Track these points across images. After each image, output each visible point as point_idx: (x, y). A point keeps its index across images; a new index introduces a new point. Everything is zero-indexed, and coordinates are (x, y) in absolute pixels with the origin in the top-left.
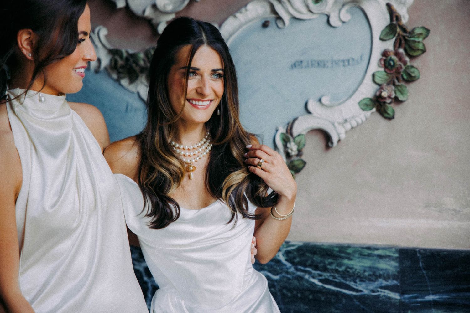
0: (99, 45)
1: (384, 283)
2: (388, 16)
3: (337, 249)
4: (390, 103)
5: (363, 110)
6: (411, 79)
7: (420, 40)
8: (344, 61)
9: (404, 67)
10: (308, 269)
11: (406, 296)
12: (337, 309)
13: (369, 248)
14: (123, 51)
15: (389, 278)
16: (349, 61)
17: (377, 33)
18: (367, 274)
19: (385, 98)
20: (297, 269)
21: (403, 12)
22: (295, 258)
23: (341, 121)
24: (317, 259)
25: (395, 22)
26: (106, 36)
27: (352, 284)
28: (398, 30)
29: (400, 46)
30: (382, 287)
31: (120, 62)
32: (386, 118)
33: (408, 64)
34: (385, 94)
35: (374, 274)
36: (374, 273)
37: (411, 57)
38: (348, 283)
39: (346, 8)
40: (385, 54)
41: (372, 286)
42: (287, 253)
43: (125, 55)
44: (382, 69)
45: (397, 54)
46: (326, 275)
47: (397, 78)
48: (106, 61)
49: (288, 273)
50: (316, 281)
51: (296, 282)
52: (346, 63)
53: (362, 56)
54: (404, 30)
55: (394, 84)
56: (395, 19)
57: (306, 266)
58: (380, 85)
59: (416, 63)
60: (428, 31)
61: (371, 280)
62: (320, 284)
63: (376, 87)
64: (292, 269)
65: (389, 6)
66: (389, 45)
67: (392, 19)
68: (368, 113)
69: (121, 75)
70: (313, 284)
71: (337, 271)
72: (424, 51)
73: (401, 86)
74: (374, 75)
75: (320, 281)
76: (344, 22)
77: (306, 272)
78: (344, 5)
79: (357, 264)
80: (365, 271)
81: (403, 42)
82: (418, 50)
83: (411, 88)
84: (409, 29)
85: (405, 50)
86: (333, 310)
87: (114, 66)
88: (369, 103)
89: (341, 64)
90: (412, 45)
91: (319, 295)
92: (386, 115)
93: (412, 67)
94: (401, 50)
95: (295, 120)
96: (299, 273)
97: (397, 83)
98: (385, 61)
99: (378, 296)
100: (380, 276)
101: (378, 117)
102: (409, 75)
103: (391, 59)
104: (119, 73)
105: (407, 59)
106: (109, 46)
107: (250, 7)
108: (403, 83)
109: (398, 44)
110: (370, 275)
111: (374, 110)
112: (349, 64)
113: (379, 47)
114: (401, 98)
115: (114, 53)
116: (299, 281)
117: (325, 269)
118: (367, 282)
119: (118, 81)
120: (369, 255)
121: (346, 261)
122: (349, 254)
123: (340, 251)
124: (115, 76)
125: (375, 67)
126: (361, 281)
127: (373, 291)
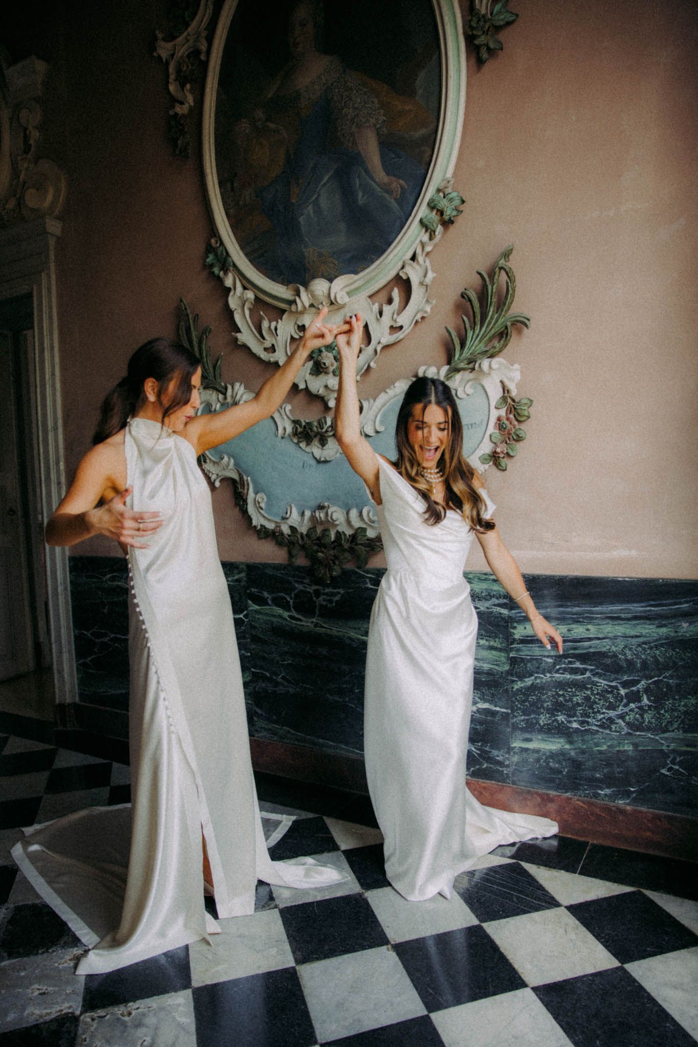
0: (285, 417)
1: (497, 602)
2: (501, 390)
4: (503, 458)
5: (483, 463)
6: (519, 439)
7: (526, 408)
9: (514, 430)
11: (513, 611)
13: (486, 574)
14: (302, 421)
15: (500, 598)
16: (472, 425)
17: (493, 404)
18: (483, 594)
19: (499, 453)
21: (512, 387)
25: (506, 394)
26: (290, 410)
28: (509, 400)
29: (511, 412)
30: (494, 605)
31: (299, 430)
32: (500, 470)
33: (517, 427)
34: (498, 450)
35: (489, 595)
36: (489, 593)
37: (519, 422)
39: (469, 384)
40: (499, 419)
41: (487, 604)
43: (304, 424)
44: (497, 431)
45: (508, 419)
47: (509, 439)
48: (289, 430)
52: (470, 427)
53: (482, 421)
54: (514, 401)
55: (506, 443)
56: (506, 392)
58: (495, 443)
59: (523, 426)
60: (531, 401)
61: (486, 600)
63: (493, 445)
65: (502, 382)
66: (503, 412)
67: (504, 391)
68: (487, 466)
69: (301, 440)
72: (529, 417)
73: (512, 445)
74: (491, 436)
76: (468, 395)
78: (467, 382)
79: (477, 587)
80: (482, 592)
81: (513, 409)
82: (524, 416)
83: (519, 446)
84: (517, 400)
85: (515, 416)
87: (295, 433)
88: (487, 457)
90: (519, 411)
92: (500, 468)
93: (520, 429)
94: (511, 416)
97: (508, 442)
98: (499, 424)
99: (491, 613)
100: (494, 596)
101: (494, 468)
102: (518, 435)
103: (503, 423)
104: (299, 438)
105: (516, 423)
106: (292, 419)
107: (397, 384)
108: (514, 442)
109: (509, 411)
110: (486, 596)
111: (491, 463)
112: (472, 427)
113: (495, 414)
114: (511, 454)
115: (296, 422)
118: (484, 601)
119: (298, 444)
120: (486, 580)
124: (296, 441)
125: (491, 429)
126: (479, 600)
127: (488, 608)
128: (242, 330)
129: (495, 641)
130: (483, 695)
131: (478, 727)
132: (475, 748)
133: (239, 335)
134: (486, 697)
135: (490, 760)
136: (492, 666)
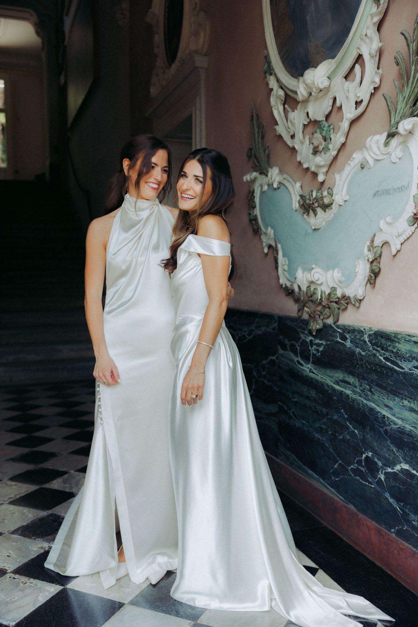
0: (297, 193)
3: (393, 335)
5: (410, 226)
8: (398, 188)
10: (379, 349)
12: (391, 381)
13: (409, 336)
16: (402, 188)
18: (407, 355)
20: (374, 349)
22: (373, 340)
23: (397, 235)
24: (383, 341)
27: (399, 362)
30: (414, 367)
36: (411, 355)
38: (397, 361)
41: (410, 365)
42: (370, 335)
46: (387, 354)
48: (297, 202)
49: (369, 351)
50: (382, 358)
51: (372, 358)
52: (400, 190)
57: (378, 347)
58: (416, 204)
61: (409, 361)
62: (384, 361)
63: (415, 206)
64: (371, 349)
68: (412, 229)
69: (304, 212)
70: (380, 360)
71: (392, 352)
74: (414, 197)
75: (384, 358)
76: (399, 159)
77: (377, 350)
79: (403, 347)
80: (406, 353)
86: (390, 381)
88: (412, 219)
89: (398, 191)
91: (383, 369)
95: (374, 235)
96: (374, 351)
99: (412, 374)
100: (414, 358)
104: (303, 210)
106: (300, 193)
107: (354, 155)
110: (409, 357)
111: (416, 225)
112: (402, 190)
113: (417, 174)
115: (301, 197)
116: (374, 358)
117: (387, 350)
118: (407, 361)
119: (303, 215)
121: (397, 345)
122: (399, 339)
123: (395, 337)
125: (415, 190)
126: (405, 361)
127: (410, 370)
128: (279, 123)
129: (414, 403)
130: (405, 456)
131: (401, 487)
132: (399, 507)
133: (277, 127)
134: (407, 458)
135: (409, 522)
136: (412, 428)
